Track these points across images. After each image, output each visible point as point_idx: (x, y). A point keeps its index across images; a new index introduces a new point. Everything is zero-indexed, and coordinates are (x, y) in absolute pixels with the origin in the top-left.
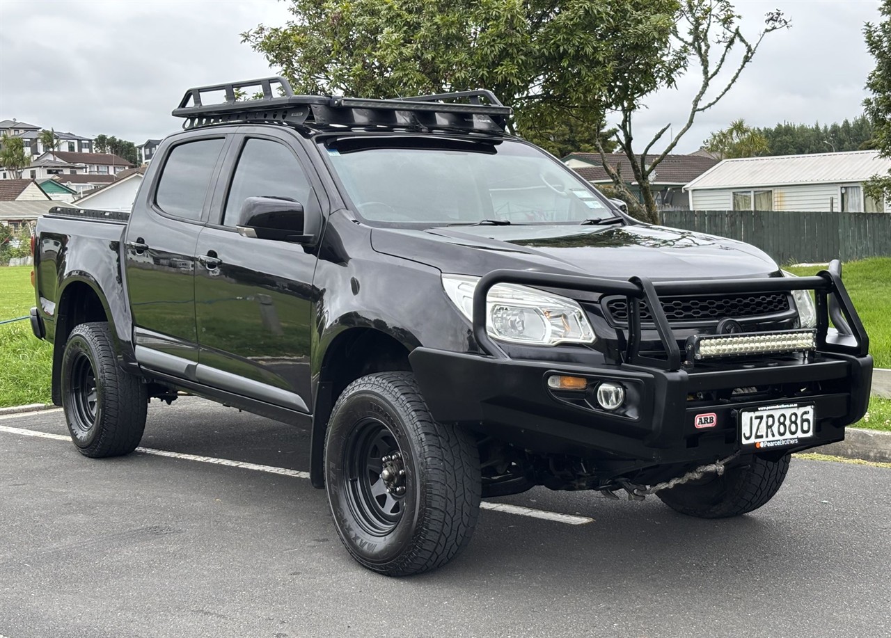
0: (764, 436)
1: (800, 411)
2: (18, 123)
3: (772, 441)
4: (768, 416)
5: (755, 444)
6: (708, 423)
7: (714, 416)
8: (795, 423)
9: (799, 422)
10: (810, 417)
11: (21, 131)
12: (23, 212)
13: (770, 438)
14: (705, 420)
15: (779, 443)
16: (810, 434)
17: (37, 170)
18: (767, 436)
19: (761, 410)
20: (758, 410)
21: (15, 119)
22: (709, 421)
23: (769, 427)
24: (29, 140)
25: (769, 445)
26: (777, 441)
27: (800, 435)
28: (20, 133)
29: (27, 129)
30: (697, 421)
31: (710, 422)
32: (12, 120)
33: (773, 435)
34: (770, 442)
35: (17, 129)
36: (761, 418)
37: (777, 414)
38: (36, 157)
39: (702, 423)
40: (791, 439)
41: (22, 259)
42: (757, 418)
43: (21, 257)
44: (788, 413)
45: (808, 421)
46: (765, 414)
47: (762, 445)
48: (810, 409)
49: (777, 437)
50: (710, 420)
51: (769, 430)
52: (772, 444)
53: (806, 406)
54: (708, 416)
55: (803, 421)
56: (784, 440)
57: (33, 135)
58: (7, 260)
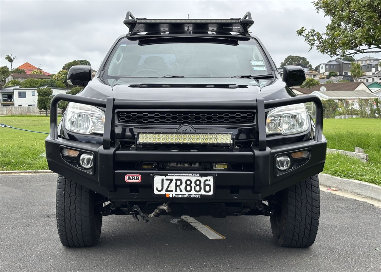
0: (174, 191)
1: (203, 179)
2: (371, 58)
3: (180, 194)
4: (176, 180)
5: (165, 194)
6: (135, 180)
7: (140, 177)
8: (199, 185)
9: (202, 185)
10: (211, 183)
11: (372, 61)
12: (346, 96)
13: (178, 192)
14: (132, 178)
15: (185, 196)
16: (211, 193)
17: (375, 78)
18: (176, 191)
19: (170, 176)
20: (168, 176)
21: (369, 56)
22: (135, 179)
23: (176, 186)
24: (374, 65)
25: (176, 196)
26: (184, 195)
27: (203, 192)
28: (371, 62)
29: (374, 60)
30: (127, 178)
31: (137, 180)
32: (368, 56)
33: (181, 191)
34: (178, 195)
35: (370, 60)
36: (171, 180)
37: (184, 179)
38: (377, 72)
39: (130, 180)
40: (195, 195)
41: (340, 116)
42: (167, 180)
43: (339, 115)
44: (193, 179)
45: (209, 185)
46: (174, 178)
47: (171, 196)
48: (211, 178)
49: (184, 192)
50: (137, 178)
51: (178, 188)
52: (179, 196)
53: (207, 176)
54: (135, 176)
55: (205, 185)
56: (189, 195)
57: (376, 63)
58: (334, 117)
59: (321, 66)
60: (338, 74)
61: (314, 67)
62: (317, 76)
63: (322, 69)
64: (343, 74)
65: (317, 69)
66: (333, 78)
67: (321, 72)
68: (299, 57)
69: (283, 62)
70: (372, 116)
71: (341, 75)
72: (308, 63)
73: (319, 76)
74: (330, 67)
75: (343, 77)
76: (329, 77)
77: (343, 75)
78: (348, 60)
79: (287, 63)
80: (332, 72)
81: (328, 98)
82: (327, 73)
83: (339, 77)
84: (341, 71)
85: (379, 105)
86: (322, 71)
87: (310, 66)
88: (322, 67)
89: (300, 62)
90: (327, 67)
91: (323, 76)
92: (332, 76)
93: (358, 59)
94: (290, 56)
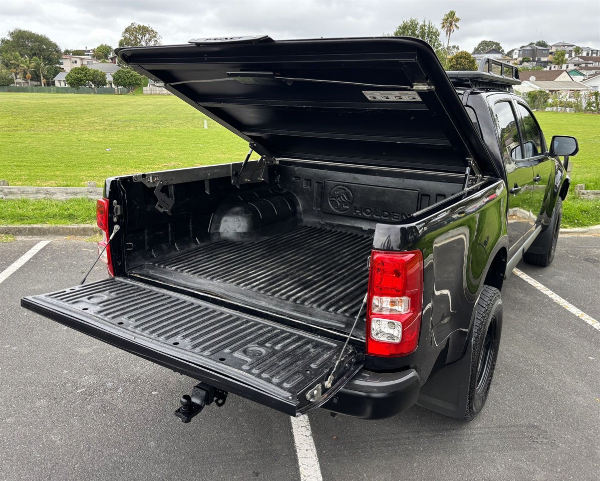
2: (565, 43)
11: (566, 47)
12: (557, 86)
17: (570, 64)
21: (564, 41)
24: (569, 51)
29: (569, 46)
35: (564, 46)
38: (570, 58)
41: (552, 109)
43: (551, 107)
57: (571, 48)
58: (545, 108)
59: (514, 52)
60: (531, 59)
61: (506, 52)
62: (511, 61)
63: (515, 54)
64: (536, 59)
65: (510, 54)
66: (525, 64)
67: (514, 58)
68: (493, 42)
69: (476, 47)
70: (589, 109)
71: (534, 61)
72: (501, 48)
73: (513, 62)
74: (523, 53)
75: (535, 63)
76: (521, 63)
77: (536, 61)
78: (541, 46)
79: (480, 47)
80: (526, 58)
81: (538, 88)
82: (521, 59)
83: (532, 62)
84: (534, 57)
85: (599, 98)
86: (515, 56)
87: (503, 51)
88: (516, 53)
89: (494, 47)
90: (521, 52)
91: (516, 62)
92: (525, 61)
93: (551, 45)
94: (484, 41)
